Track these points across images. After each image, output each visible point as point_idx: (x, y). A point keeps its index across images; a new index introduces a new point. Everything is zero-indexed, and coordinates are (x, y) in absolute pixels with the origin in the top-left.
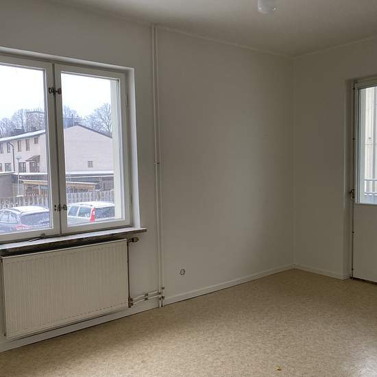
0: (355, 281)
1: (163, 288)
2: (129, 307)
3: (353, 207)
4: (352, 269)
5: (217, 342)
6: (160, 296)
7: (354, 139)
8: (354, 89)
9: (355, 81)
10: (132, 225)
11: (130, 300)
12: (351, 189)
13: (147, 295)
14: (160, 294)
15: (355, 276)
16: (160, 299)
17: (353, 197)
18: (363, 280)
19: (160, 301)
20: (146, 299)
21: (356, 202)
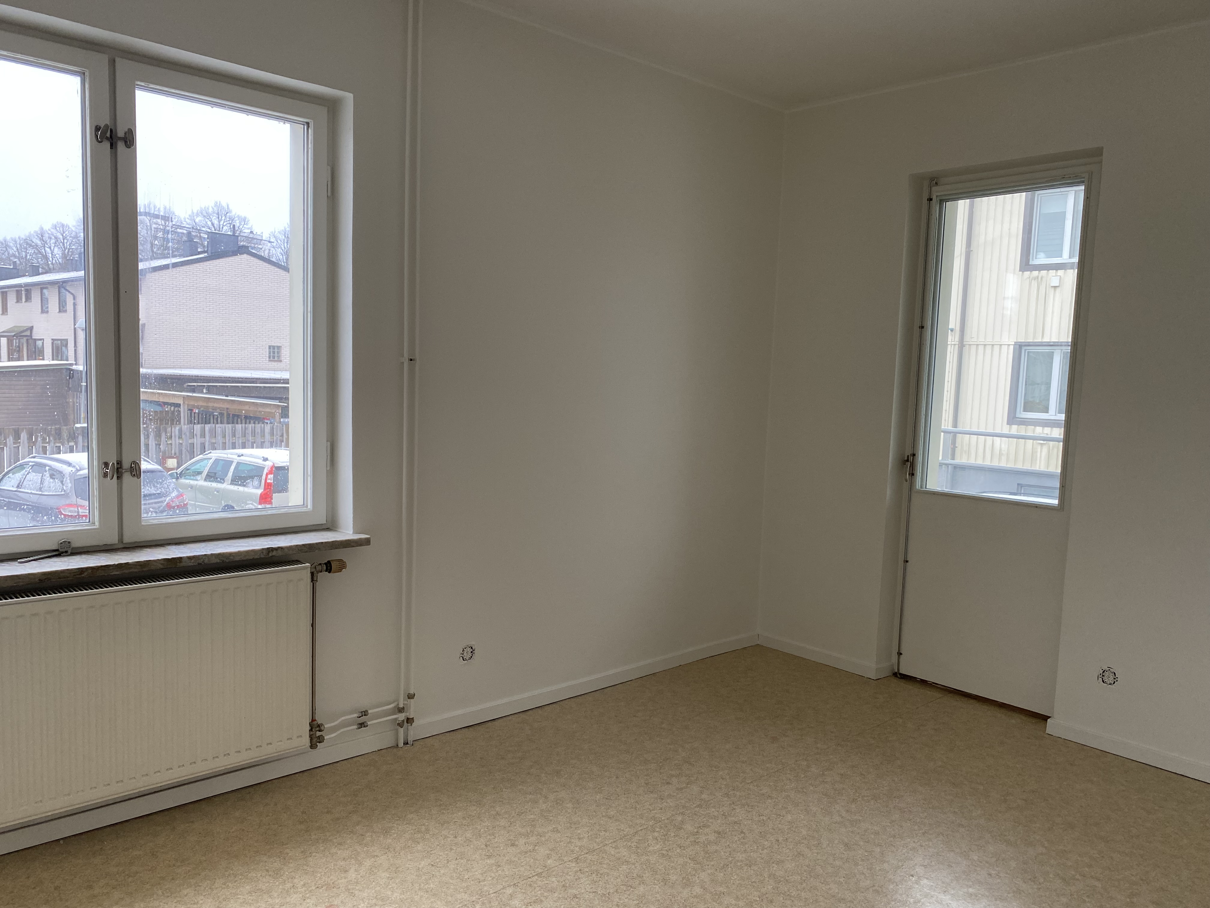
0: (902, 683)
1: (411, 696)
2: (313, 746)
3: (910, 500)
4: (900, 654)
5: (542, 851)
6: (402, 717)
7: (922, 327)
8: (930, 200)
9: (934, 180)
10: (330, 526)
11: (315, 727)
12: (908, 452)
13: (365, 713)
14: (401, 710)
15: (903, 671)
16: (401, 725)
17: (912, 474)
18: (923, 682)
19: (401, 731)
20: (362, 725)
21: (918, 486)
